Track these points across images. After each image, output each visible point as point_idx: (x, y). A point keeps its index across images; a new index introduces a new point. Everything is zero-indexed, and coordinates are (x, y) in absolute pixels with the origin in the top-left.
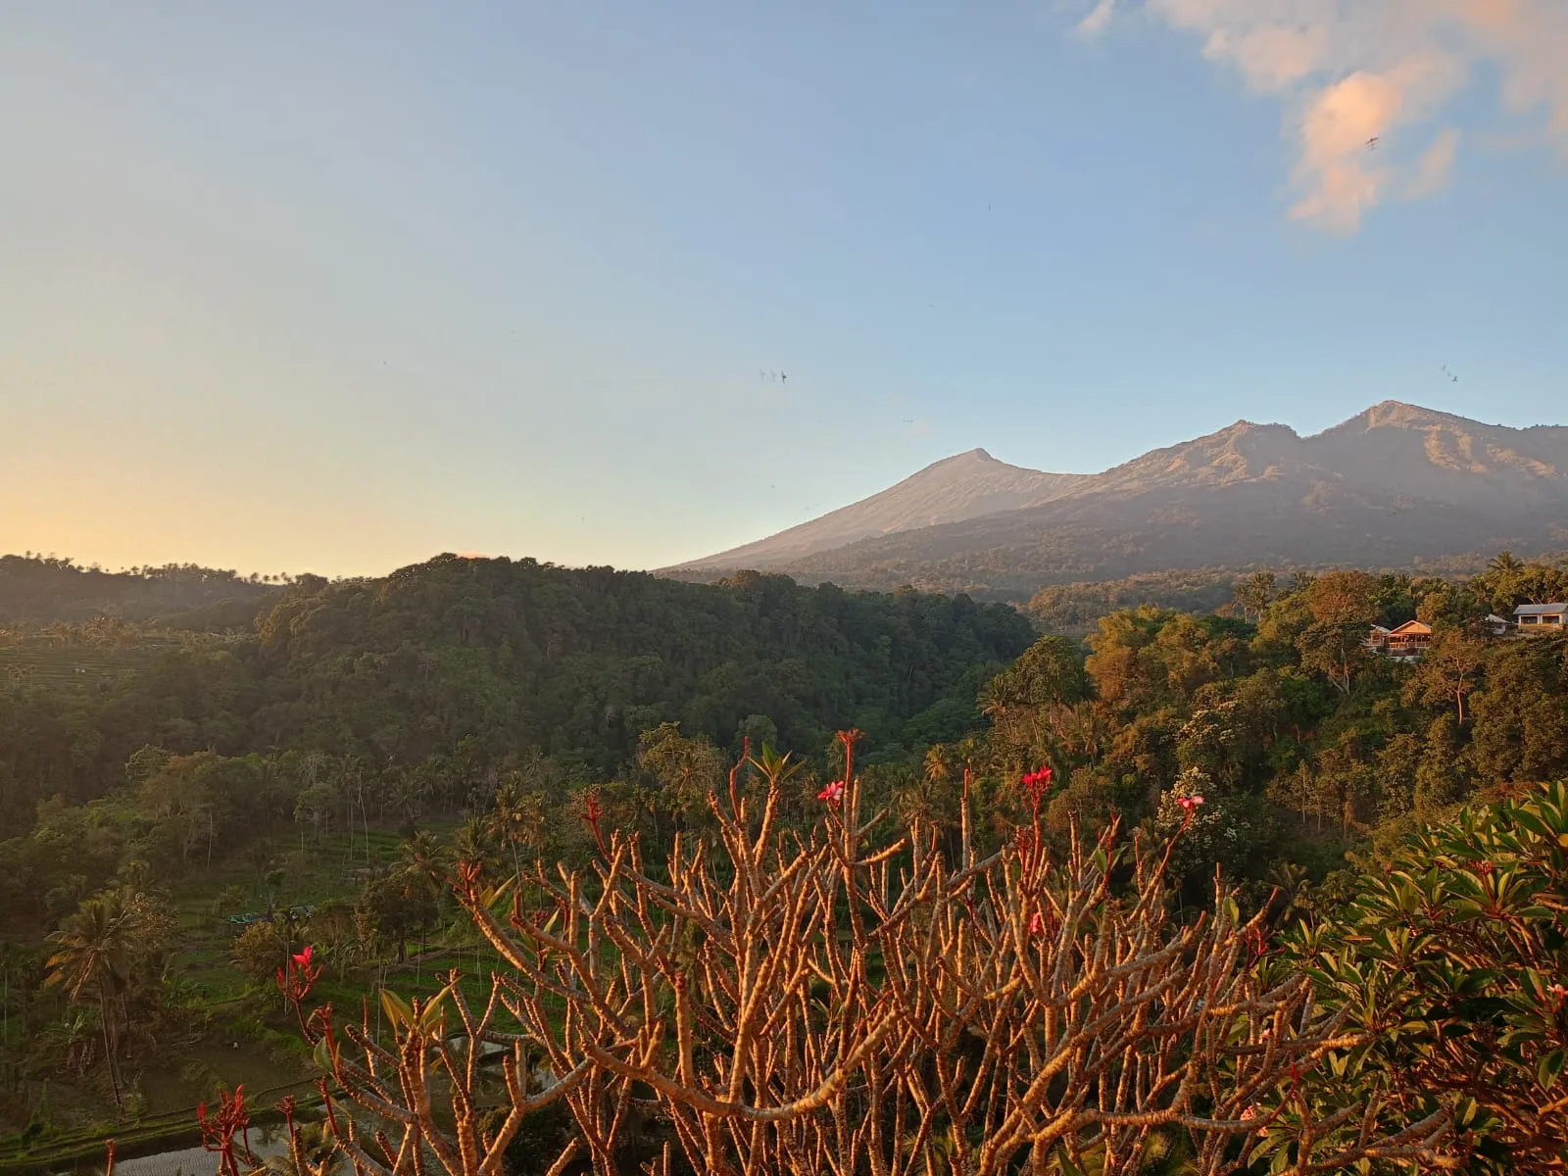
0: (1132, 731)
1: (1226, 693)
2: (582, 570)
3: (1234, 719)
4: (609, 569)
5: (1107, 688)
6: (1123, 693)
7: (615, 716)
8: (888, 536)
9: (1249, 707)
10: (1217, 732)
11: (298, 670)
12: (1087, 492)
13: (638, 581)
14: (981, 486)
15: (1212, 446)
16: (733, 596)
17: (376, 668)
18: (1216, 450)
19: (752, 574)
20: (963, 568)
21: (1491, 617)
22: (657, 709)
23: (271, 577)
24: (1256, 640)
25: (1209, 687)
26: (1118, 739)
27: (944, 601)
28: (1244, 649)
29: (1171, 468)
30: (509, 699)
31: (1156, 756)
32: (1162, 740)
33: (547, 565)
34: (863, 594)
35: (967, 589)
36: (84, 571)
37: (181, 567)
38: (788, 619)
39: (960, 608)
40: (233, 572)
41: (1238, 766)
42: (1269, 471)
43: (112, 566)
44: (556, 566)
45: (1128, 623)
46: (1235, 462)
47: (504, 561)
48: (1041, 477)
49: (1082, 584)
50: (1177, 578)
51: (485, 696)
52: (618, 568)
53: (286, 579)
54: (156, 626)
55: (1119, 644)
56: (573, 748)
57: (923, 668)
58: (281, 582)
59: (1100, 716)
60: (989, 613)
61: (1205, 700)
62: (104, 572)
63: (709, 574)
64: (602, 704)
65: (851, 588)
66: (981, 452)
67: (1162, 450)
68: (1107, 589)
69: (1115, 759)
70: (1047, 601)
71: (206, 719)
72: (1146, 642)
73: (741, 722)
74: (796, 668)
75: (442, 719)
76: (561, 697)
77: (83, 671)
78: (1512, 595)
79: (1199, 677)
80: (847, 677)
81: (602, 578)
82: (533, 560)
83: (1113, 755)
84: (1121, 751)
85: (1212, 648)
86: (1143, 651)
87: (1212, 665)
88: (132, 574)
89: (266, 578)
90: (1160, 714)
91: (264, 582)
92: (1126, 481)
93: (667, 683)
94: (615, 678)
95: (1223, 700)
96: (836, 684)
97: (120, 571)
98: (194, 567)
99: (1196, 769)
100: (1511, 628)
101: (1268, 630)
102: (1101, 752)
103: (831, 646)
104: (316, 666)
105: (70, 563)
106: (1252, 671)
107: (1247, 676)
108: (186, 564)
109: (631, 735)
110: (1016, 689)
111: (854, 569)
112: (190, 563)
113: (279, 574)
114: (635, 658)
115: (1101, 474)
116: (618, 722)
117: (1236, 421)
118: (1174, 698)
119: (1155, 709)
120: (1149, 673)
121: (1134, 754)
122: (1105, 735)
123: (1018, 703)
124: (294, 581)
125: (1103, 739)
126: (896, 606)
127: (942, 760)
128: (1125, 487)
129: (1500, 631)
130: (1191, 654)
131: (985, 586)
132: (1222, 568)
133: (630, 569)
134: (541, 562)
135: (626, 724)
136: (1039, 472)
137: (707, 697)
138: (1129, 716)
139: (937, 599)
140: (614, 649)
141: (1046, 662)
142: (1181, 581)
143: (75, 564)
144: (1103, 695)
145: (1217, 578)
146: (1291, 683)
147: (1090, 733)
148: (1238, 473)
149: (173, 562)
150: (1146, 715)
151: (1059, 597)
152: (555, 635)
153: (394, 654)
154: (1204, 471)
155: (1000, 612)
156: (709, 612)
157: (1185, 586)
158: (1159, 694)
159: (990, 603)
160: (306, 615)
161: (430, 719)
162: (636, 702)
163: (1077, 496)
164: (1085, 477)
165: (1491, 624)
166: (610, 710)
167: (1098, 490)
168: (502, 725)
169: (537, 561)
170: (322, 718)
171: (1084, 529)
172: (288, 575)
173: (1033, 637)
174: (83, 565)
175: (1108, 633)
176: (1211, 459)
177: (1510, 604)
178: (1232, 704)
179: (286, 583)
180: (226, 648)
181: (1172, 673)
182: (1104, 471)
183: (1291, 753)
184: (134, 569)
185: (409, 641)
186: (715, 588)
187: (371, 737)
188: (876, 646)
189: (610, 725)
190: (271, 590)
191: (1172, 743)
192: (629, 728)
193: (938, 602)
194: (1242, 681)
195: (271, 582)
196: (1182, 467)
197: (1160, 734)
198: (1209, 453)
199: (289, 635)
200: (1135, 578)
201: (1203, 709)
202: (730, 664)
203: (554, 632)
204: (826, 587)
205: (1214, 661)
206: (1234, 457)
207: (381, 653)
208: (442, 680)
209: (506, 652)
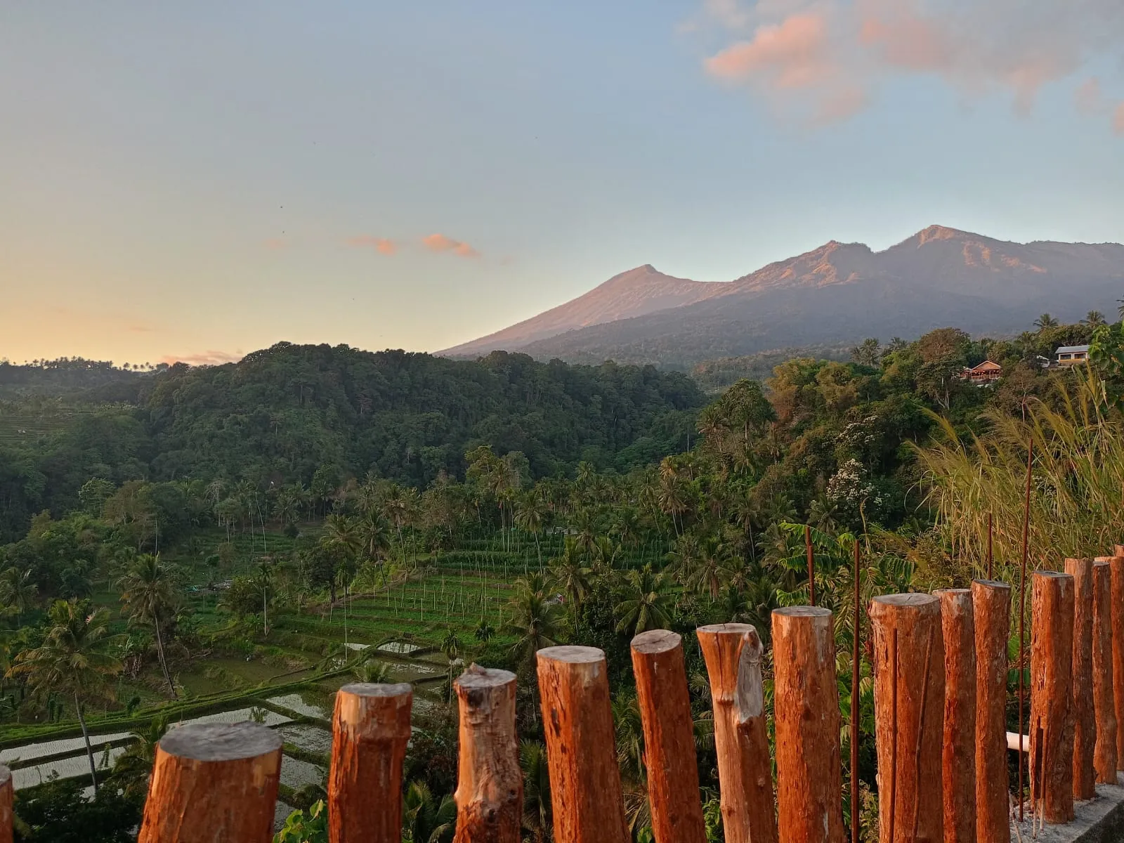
0: (801, 441)
1: (867, 411)
3: (874, 428)
4: (402, 351)
5: (781, 411)
6: (792, 417)
7: (414, 455)
8: (584, 329)
9: (884, 421)
10: (863, 437)
11: (181, 428)
12: (725, 294)
13: (422, 360)
14: (650, 291)
15: (812, 260)
16: (489, 370)
17: (240, 425)
18: (815, 262)
19: (502, 353)
20: (641, 350)
21: (1039, 356)
22: (444, 449)
23: (139, 366)
24: (884, 378)
25: (854, 408)
26: (794, 445)
27: (636, 370)
28: (876, 382)
29: (783, 276)
30: (336, 445)
31: (820, 456)
32: (823, 445)
34: (578, 366)
35: (649, 363)
37: (70, 360)
38: (530, 385)
39: (648, 375)
40: (109, 364)
41: (876, 460)
42: (852, 276)
45: (795, 369)
46: (828, 270)
48: (691, 284)
49: (726, 359)
51: (321, 444)
52: (408, 350)
53: (150, 367)
54: (63, 401)
55: (789, 383)
57: (624, 417)
58: (147, 370)
59: (778, 433)
60: (668, 378)
61: (852, 418)
62: (13, 364)
64: (404, 446)
65: (571, 362)
66: (649, 268)
67: (777, 264)
68: (745, 361)
69: (792, 459)
72: (807, 382)
74: (537, 419)
75: (290, 460)
76: (374, 443)
77: (24, 432)
78: (1052, 342)
79: (847, 402)
80: (572, 423)
81: (397, 358)
83: (791, 457)
84: (796, 454)
85: (854, 382)
86: (806, 387)
87: (856, 394)
88: (34, 366)
89: (135, 367)
90: (821, 429)
91: (133, 370)
92: (753, 286)
93: (448, 431)
94: (412, 428)
95: (865, 416)
96: (565, 429)
97: (25, 364)
98: (80, 360)
99: (853, 460)
100: (1053, 362)
101: (889, 372)
102: (782, 455)
103: (560, 403)
104: (195, 425)
106: (883, 397)
107: (880, 400)
108: (74, 357)
109: (426, 467)
110: (721, 416)
112: (77, 357)
113: (144, 364)
114: (424, 414)
115: (735, 281)
116: (416, 459)
117: (828, 241)
118: (829, 417)
119: (817, 425)
120: (811, 402)
121: (805, 455)
122: (783, 444)
123: (723, 425)
124: (155, 368)
125: (783, 447)
126: (603, 375)
127: (670, 466)
128: (752, 290)
129: (1046, 365)
130: (842, 387)
131: (659, 362)
133: (416, 351)
135: (422, 459)
136: (691, 281)
138: (800, 431)
139: (633, 368)
140: (408, 408)
141: (741, 396)
144: (779, 418)
146: (911, 403)
147: (774, 443)
148: (830, 279)
149: (64, 356)
150: (811, 430)
151: (712, 367)
152: (366, 399)
153: (251, 414)
154: (807, 277)
155: (676, 377)
156: (474, 381)
158: (819, 415)
159: (667, 373)
160: (184, 388)
161: (282, 460)
162: (428, 444)
163: (718, 297)
164: (722, 283)
165: (1039, 360)
166: (410, 451)
167: (731, 292)
171: (724, 321)
172: (151, 364)
175: (781, 377)
176: (812, 268)
177: (1050, 348)
178: (872, 418)
179: (150, 370)
180: (126, 413)
181: (828, 401)
182: (737, 279)
184: (35, 362)
185: (262, 405)
186: (476, 364)
187: (241, 473)
188: (591, 402)
189: (411, 461)
190: (141, 376)
191: (831, 446)
192: (424, 463)
193: (632, 371)
194: (876, 403)
195: (139, 370)
196: (791, 274)
197: (822, 441)
198: (811, 264)
199: (173, 403)
200: (762, 353)
201: (853, 423)
202: (492, 416)
203: (365, 396)
204: (555, 362)
205: (857, 391)
206: (827, 267)
207: (242, 414)
208: (288, 432)
209: (331, 412)
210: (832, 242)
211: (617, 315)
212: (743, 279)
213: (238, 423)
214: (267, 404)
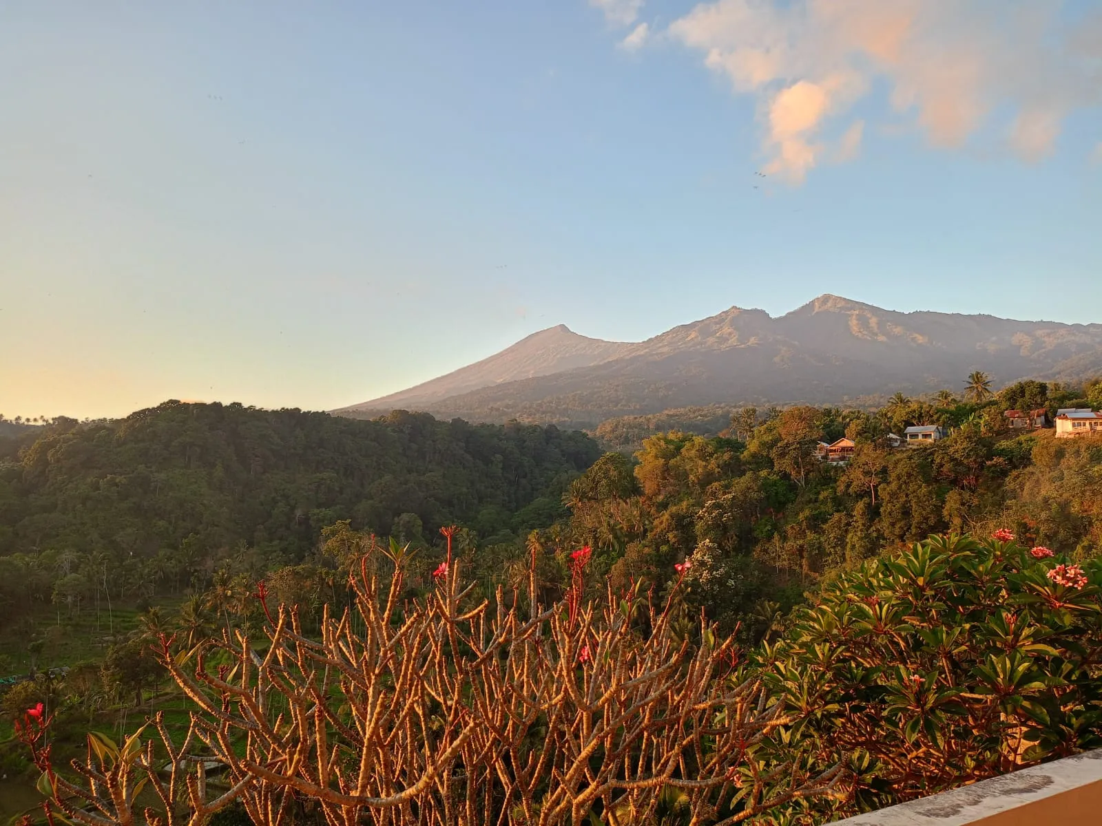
0: (666, 516)
1: (727, 488)
2: (277, 411)
3: (731, 506)
4: (297, 410)
5: (648, 487)
6: (659, 490)
7: (303, 517)
8: (499, 386)
9: (741, 498)
10: (721, 515)
11: (55, 489)
12: (634, 354)
13: (319, 419)
14: (563, 351)
15: (716, 323)
16: (389, 429)
17: (117, 486)
18: (718, 326)
19: (403, 413)
20: (551, 407)
21: (891, 435)
22: (334, 511)
23: (32, 419)
24: (746, 453)
25: (716, 484)
26: (656, 522)
27: (539, 430)
28: (738, 458)
29: (689, 338)
30: (222, 507)
31: (682, 532)
32: (685, 521)
33: (250, 407)
34: (483, 425)
35: (555, 421)
38: (430, 444)
39: (550, 434)
41: (735, 537)
42: (752, 340)
44: (257, 407)
45: (662, 443)
46: (730, 334)
47: (217, 405)
48: (603, 344)
49: (632, 417)
50: (694, 413)
51: (205, 505)
52: (304, 409)
53: (44, 420)
55: (656, 457)
56: (271, 541)
57: (525, 477)
58: (40, 423)
59: (645, 506)
60: (570, 438)
61: (713, 494)
63: (371, 413)
64: (293, 508)
65: (475, 421)
66: (563, 327)
67: (683, 326)
68: (648, 420)
69: (655, 535)
70: (609, 429)
72: (674, 456)
73: (396, 519)
74: (435, 479)
75: (170, 523)
76: (262, 504)
78: (903, 421)
79: (708, 479)
80: (472, 484)
81: (292, 417)
82: (240, 404)
83: (654, 533)
84: (659, 530)
85: (717, 459)
86: (672, 462)
87: (717, 470)
89: (28, 420)
90: (684, 504)
91: (26, 423)
92: (660, 347)
93: (341, 493)
94: (303, 489)
95: (724, 493)
96: (465, 490)
99: (708, 540)
100: (903, 442)
101: (753, 446)
102: (645, 531)
103: (461, 463)
104: (70, 486)
106: (743, 473)
107: (740, 476)
109: (315, 530)
110: (588, 489)
111: (477, 408)
113: (38, 417)
114: (318, 474)
115: (644, 342)
117: (730, 307)
118: (693, 493)
119: (681, 500)
120: (677, 477)
121: (667, 532)
122: (648, 519)
123: (590, 499)
124: (51, 422)
125: (647, 522)
126: (506, 434)
127: (538, 540)
128: (660, 351)
129: (896, 444)
130: (704, 463)
131: (567, 419)
132: (722, 405)
133: (313, 410)
134: (246, 405)
135: (311, 522)
136: (603, 341)
137: (371, 502)
138: (664, 506)
139: (534, 428)
140: (302, 468)
141: (608, 471)
142: (697, 414)
144: (646, 492)
145: (720, 412)
146: (768, 481)
147: (638, 518)
148: (733, 341)
150: (675, 505)
151: (617, 426)
152: (257, 459)
153: (132, 475)
154: (711, 340)
155: (578, 436)
156: (372, 440)
157: (699, 417)
158: (683, 490)
159: (570, 431)
160: (61, 447)
161: (161, 523)
162: (319, 506)
163: (627, 358)
164: (633, 344)
165: (891, 439)
166: (299, 513)
167: (639, 353)
168: (217, 526)
171: (633, 380)
172: (46, 418)
173: (600, 453)
175: (649, 450)
176: (715, 332)
177: (902, 427)
178: (730, 496)
179: (45, 424)
181: (691, 476)
182: (646, 340)
183: (769, 528)
185: (143, 465)
186: (376, 423)
187: (113, 538)
188: (492, 462)
189: (300, 524)
190: (33, 430)
191: (692, 523)
192: (313, 525)
193: (535, 431)
194: (736, 480)
195: (32, 423)
196: (696, 337)
197: (684, 517)
198: (714, 328)
199: (47, 463)
200: (666, 412)
201: (712, 500)
202: (388, 477)
203: (256, 456)
204: (457, 422)
205: (718, 467)
206: (730, 330)
207: (121, 475)
208: (171, 494)
209: (219, 472)
210: (734, 307)
211: (532, 372)
212: (650, 340)
213: (117, 485)
214: (149, 465)
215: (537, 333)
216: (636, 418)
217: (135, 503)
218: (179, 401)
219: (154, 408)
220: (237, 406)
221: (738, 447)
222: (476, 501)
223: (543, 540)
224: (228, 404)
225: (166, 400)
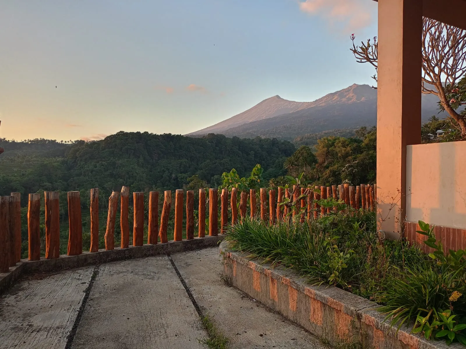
1: (355, 159)
2: (162, 135)
3: (357, 166)
4: (170, 134)
5: (320, 160)
6: (325, 161)
7: (175, 177)
8: (251, 123)
9: (361, 163)
10: (352, 170)
11: (80, 168)
12: (309, 107)
13: (179, 137)
14: (278, 106)
15: (346, 92)
16: (207, 141)
18: (347, 93)
19: (213, 134)
20: (274, 131)
21: (430, 134)
22: (188, 175)
23: (67, 142)
24: (363, 144)
25: (350, 157)
26: (324, 174)
27: (269, 140)
28: (360, 146)
29: (334, 99)
30: (144, 174)
31: (335, 178)
33: (151, 134)
34: (245, 139)
35: (275, 137)
36: (10, 142)
37: (39, 139)
38: (224, 147)
39: (274, 142)
40: (55, 140)
41: (358, 179)
42: (363, 99)
43: (18, 140)
44: (154, 134)
45: (326, 141)
46: (353, 96)
47: (138, 133)
48: (295, 103)
49: (309, 134)
50: (337, 131)
51: (137, 173)
52: (173, 134)
53: (72, 142)
54: (35, 157)
55: (324, 147)
56: (163, 187)
57: (264, 160)
58: (70, 143)
59: (318, 168)
60: (283, 143)
61: (349, 162)
62: (16, 142)
63: (200, 135)
64: (171, 174)
65: (241, 138)
66: (278, 97)
67: (331, 94)
68: (316, 135)
69: (323, 179)
70: (299, 139)
71: (55, 182)
72: (331, 146)
73: (212, 178)
74: (227, 162)
75: (124, 180)
76: (159, 172)
77: (16, 170)
78: (436, 128)
79: (347, 155)
80: (242, 163)
81: (168, 137)
82: (147, 132)
84: (325, 177)
85: (350, 146)
86: (330, 149)
87: (351, 151)
88: (25, 142)
89: (66, 142)
90: (336, 166)
91: (65, 143)
92: (321, 104)
93: (189, 167)
94: (174, 166)
95: (354, 161)
96: (239, 166)
97: (21, 141)
98: (43, 139)
99: (347, 180)
100: (435, 137)
101: (366, 141)
102: (319, 178)
103: (237, 155)
104: (85, 166)
105: (6, 139)
106: (362, 152)
107: (361, 154)
108: (41, 138)
109: (180, 182)
110: (294, 161)
111: (241, 133)
112: (42, 138)
113: (69, 141)
114: (180, 160)
115: (314, 101)
116: (176, 179)
117: (353, 84)
118: (340, 161)
119: (334, 165)
120: (333, 155)
121: (329, 178)
122: (320, 173)
123: (296, 165)
124: (74, 142)
125: (320, 174)
126: (255, 142)
127: (273, 182)
128: (321, 105)
129: (432, 138)
130: (345, 149)
131: (280, 136)
132: (349, 128)
133: (176, 134)
134: (150, 133)
135: (178, 179)
136: (295, 102)
137: (201, 171)
138: (327, 167)
140: (173, 158)
141: (303, 153)
143: (7, 139)
144: (319, 162)
145: (348, 131)
146: (373, 155)
147: (316, 173)
148: (354, 99)
149: (37, 138)
150: (332, 167)
151: (302, 139)
152: (156, 154)
153: (108, 161)
154: (344, 99)
155: (286, 143)
156: (200, 146)
157: (339, 133)
158: (336, 160)
159: (282, 141)
160: (81, 151)
161: (121, 180)
162: (181, 173)
163: (306, 108)
164: (309, 103)
165: (430, 136)
166: (173, 176)
167: (312, 106)
168: (142, 181)
169: (149, 133)
170: (89, 181)
171: (309, 118)
173: (295, 150)
174: (9, 140)
175: (320, 144)
176: (346, 96)
177: (435, 131)
178: (356, 162)
180: (58, 162)
181: (339, 154)
182: (314, 100)
183: (373, 175)
184: (25, 140)
185: (112, 158)
186: (202, 139)
187: (104, 186)
188: (250, 154)
189: (174, 180)
190: (68, 145)
191: (340, 174)
192: (179, 180)
193: (267, 141)
194: (359, 155)
195: (67, 143)
196: (337, 98)
197: (336, 172)
198: (345, 94)
199: (77, 157)
200: (324, 132)
201: (348, 164)
202: (208, 161)
203: (155, 153)
204: (235, 138)
205: (351, 150)
206: (352, 95)
207: (104, 162)
208: (123, 169)
209: (141, 160)
210: (355, 84)
211: (264, 117)
212: (317, 100)
213: (103, 165)
214: (115, 157)
215: (266, 100)
216: (310, 135)
217: (110, 172)
218: (124, 132)
219: (114, 135)
220: (146, 133)
221: (359, 142)
222: (243, 171)
223: (276, 182)
224: (143, 133)
225: (119, 131)
